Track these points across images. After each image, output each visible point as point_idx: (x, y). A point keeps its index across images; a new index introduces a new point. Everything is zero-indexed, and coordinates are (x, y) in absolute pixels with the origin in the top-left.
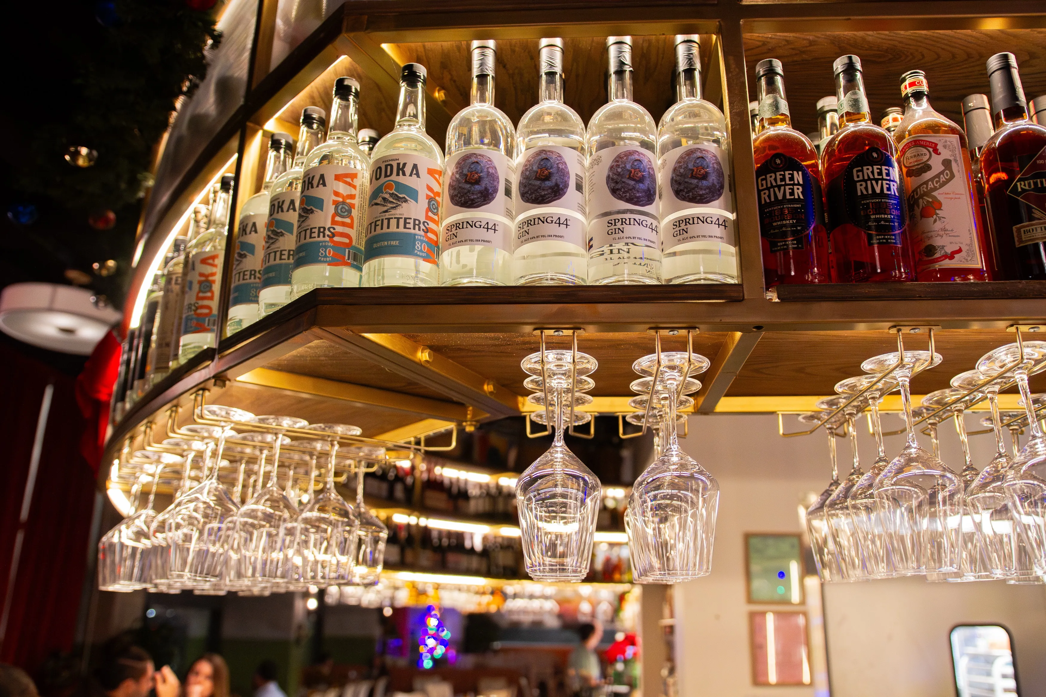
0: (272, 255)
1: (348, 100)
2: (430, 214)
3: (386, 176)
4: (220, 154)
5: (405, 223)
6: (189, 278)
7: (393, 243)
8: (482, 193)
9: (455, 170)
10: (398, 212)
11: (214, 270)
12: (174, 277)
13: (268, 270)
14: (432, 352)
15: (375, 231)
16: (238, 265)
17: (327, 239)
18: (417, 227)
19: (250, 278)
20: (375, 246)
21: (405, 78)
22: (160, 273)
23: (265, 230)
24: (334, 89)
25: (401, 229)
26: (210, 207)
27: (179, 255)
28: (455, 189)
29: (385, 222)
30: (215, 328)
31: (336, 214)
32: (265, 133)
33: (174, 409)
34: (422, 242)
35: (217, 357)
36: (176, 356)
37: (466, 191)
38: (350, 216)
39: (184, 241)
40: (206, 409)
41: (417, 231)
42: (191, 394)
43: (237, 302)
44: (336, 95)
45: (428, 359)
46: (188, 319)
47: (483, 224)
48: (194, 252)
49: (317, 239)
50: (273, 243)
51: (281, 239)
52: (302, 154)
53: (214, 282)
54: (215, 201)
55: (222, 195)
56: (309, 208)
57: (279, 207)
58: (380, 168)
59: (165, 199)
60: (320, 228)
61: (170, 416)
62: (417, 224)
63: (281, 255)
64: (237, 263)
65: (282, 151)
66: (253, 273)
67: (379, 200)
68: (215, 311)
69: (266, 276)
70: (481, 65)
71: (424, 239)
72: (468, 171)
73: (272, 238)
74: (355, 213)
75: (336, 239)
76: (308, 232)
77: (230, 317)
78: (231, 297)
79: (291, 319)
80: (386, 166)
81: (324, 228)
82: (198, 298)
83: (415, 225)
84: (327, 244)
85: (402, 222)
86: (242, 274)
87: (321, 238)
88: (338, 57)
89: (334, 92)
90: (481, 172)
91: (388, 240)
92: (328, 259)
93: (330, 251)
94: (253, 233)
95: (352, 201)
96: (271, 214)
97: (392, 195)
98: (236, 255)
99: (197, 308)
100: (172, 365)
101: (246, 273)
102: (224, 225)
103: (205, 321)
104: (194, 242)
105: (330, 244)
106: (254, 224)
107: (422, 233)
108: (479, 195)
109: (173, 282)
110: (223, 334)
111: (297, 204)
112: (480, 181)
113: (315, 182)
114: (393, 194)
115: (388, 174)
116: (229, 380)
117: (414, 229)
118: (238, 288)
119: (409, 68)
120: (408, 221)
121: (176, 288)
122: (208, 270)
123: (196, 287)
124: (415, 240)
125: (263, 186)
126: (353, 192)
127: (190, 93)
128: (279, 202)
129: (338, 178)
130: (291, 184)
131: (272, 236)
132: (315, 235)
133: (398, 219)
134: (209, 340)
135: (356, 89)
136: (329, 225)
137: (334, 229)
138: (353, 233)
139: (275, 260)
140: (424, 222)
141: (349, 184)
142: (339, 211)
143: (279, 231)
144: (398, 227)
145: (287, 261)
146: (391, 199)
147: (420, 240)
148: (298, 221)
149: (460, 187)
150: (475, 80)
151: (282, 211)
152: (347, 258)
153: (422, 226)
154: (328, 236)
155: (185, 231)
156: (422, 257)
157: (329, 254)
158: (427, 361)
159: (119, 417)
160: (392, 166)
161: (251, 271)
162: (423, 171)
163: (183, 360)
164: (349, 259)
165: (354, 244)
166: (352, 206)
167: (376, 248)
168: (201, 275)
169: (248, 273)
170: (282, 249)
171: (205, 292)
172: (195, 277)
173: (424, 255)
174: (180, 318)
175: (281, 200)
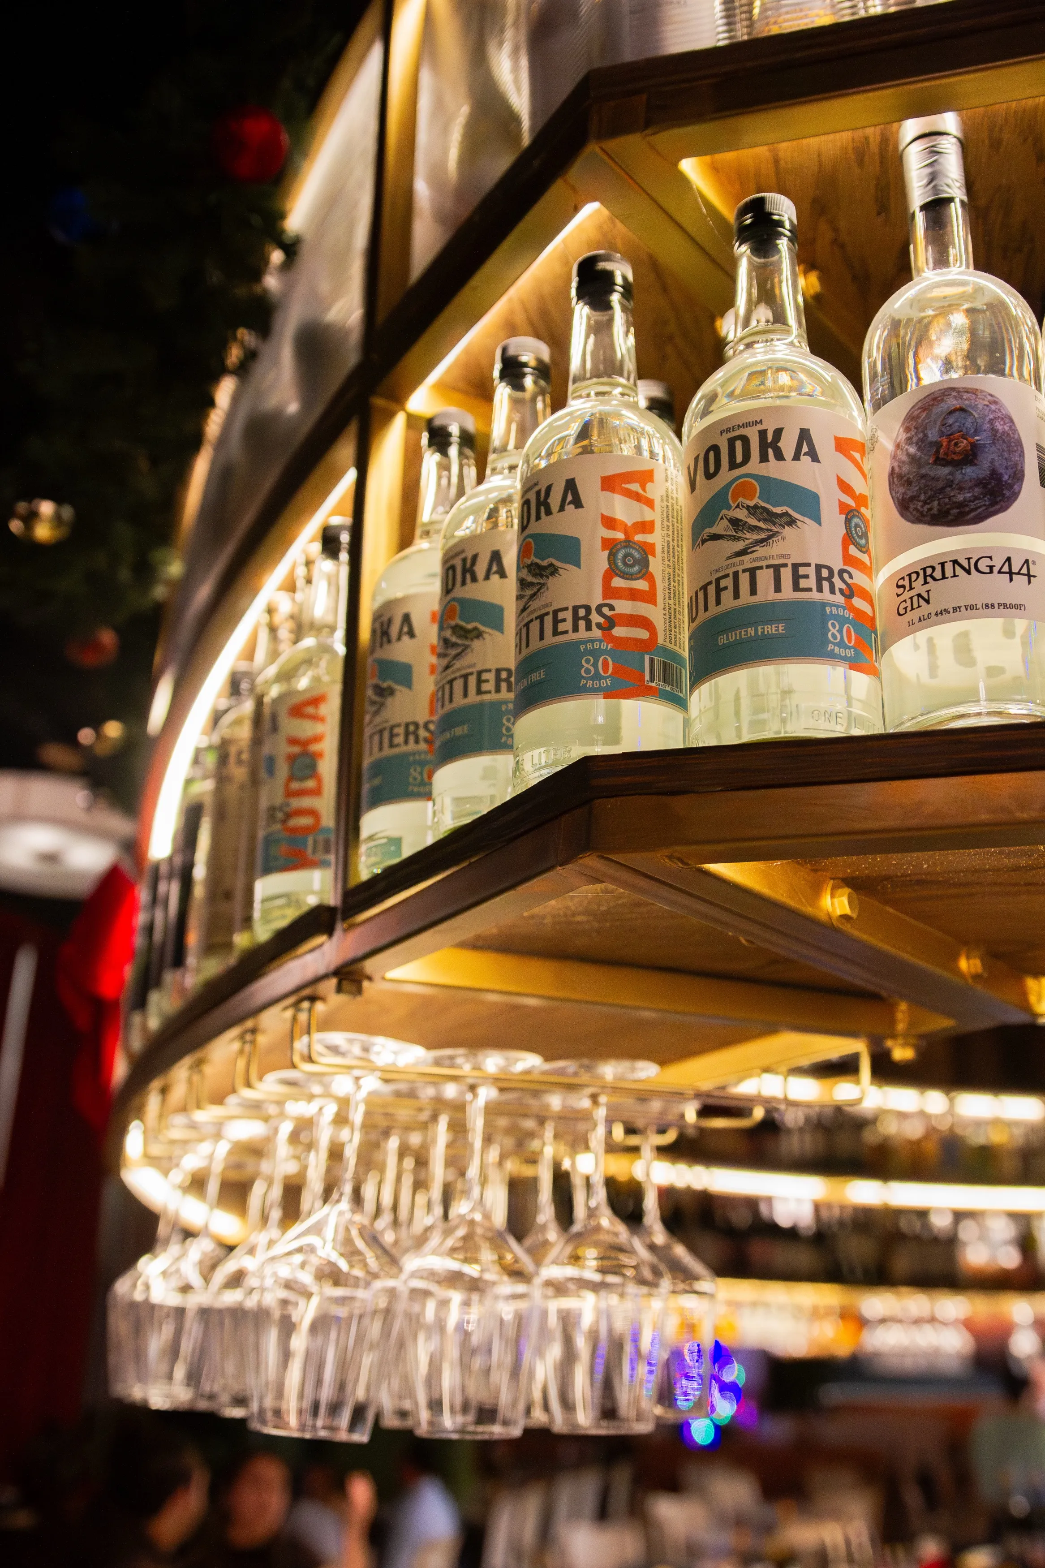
0: (458, 685)
1: (608, 307)
2: (853, 550)
3: (733, 465)
4: (317, 475)
5: (796, 577)
6: (267, 749)
7: (770, 629)
8: (985, 486)
9: (903, 436)
10: (774, 551)
11: (319, 728)
12: (233, 750)
13: (449, 721)
14: (855, 895)
15: (718, 602)
16: (376, 713)
17: (597, 633)
18: (826, 585)
19: (406, 742)
20: (722, 640)
21: (744, 234)
22: (204, 742)
23: (435, 628)
24: (574, 284)
25: (787, 593)
26: (299, 596)
27: (239, 703)
28: (909, 483)
29: (744, 579)
30: (332, 857)
31: (612, 572)
32: (412, 421)
33: (248, 1037)
34: (842, 620)
35: (339, 927)
36: (247, 922)
37: (940, 484)
38: (645, 574)
39: (248, 675)
40: (319, 1041)
41: (826, 595)
42: (285, 1008)
43: (379, 799)
44: (580, 296)
45: (847, 911)
46: (269, 841)
47: (998, 562)
48: (274, 691)
49: (572, 636)
50: (456, 656)
51: (476, 644)
52: (504, 449)
53: (320, 755)
54: (309, 581)
55: (326, 565)
56: (544, 563)
57: (465, 571)
58: (715, 448)
59: (204, 593)
60: (576, 609)
61: (241, 1052)
62: (824, 575)
63: (480, 681)
64: (373, 709)
65: (453, 451)
66: (411, 730)
67: (721, 527)
68: (328, 819)
69: (447, 735)
70: (933, 178)
71: (847, 613)
72: (942, 434)
73: (454, 645)
74: (656, 565)
75: (619, 631)
76: (548, 620)
77: (364, 833)
78: (366, 788)
79: (522, 834)
80: (731, 442)
81: (588, 609)
82: (290, 794)
83: (819, 579)
84: (597, 645)
85: (786, 575)
86: (386, 735)
87: (582, 634)
88: (576, 209)
89: (573, 292)
90: (976, 432)
91: (755, 624)
92: (603, 683)
93: (606, 664)
94: (405, 638)
95: (649, 538)
96: (447, 590)
97: (753, 510)
98: (370, 692)
99: (288, 816)
100: (241, 940)
101: (396, 731)
102: (333, 629)
103: (305, 844)
104: (272, 671)
105: (604, 646)
106: (407, 618)
107: (839, 599)
108: (977, 490)
109: (232, 760)
110: (351, 872)
111: (510, 559)
112: (975, 455)
113: (555, 501)
114: (756, 507)
115: (739, 458)
116: (370, 978)
117: (820, 589)
118: (378, 767)
119: (757, 207)
120: (802, 571)
121: (239, 773)
122: (305, 729)
123: (283, 770)
124: (825, 618)
125: (418, 532)
126: (648, 515)
127: (243, 370)
128: (464, 560)
129: (609, 484)
130: (493, 514)
131: (454, 639)
132: (567, 626)
133: (777, 569)
134: (317, 885)
135: (625, 278)
136: (597, 599)
137: (612, 608)
138: (656, 614)
139: (466, 695)
140: (841, 572)
141: (637, 497)
142: (620, 564)
143: (470, 626)
144: (778, 589)
145: (494, 696)
146: (753, 522)
147: (836, 617)
148: (519, 597)
149: (923, 476)
150: (920, 219)
151: (474, 579)
152: (647, 677)
153: (838, 584)
154: (599, 626)
155: (249, 653)
156: (844, 658)
157: (606, 669)
158: (845, 917)
159: (137, 1043)
160: (745, 440)
161: (407, 725)
162: (824, 445)
163: (263, 933)
164: (652, 680)
165: (660, 640)
166: (647, 550)
167: (726, 647)
168: (293, 741)
169: (401, 730)
170: (479, 667)
171: (302, 779)
172: (278, 747)
173: (850, 653)
174: (252, 838)
175: (469, 555)
